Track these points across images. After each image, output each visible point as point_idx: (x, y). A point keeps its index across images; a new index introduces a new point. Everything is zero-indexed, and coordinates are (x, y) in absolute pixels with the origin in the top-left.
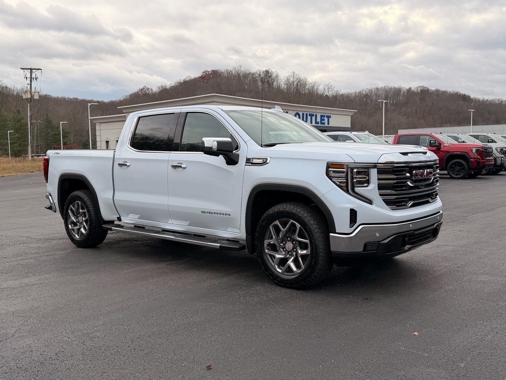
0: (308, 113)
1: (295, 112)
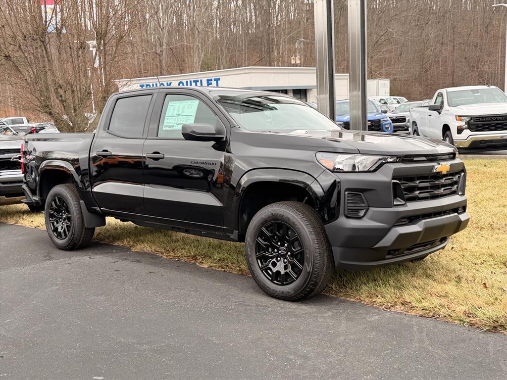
0: (192, 80)
1: (179, 81)
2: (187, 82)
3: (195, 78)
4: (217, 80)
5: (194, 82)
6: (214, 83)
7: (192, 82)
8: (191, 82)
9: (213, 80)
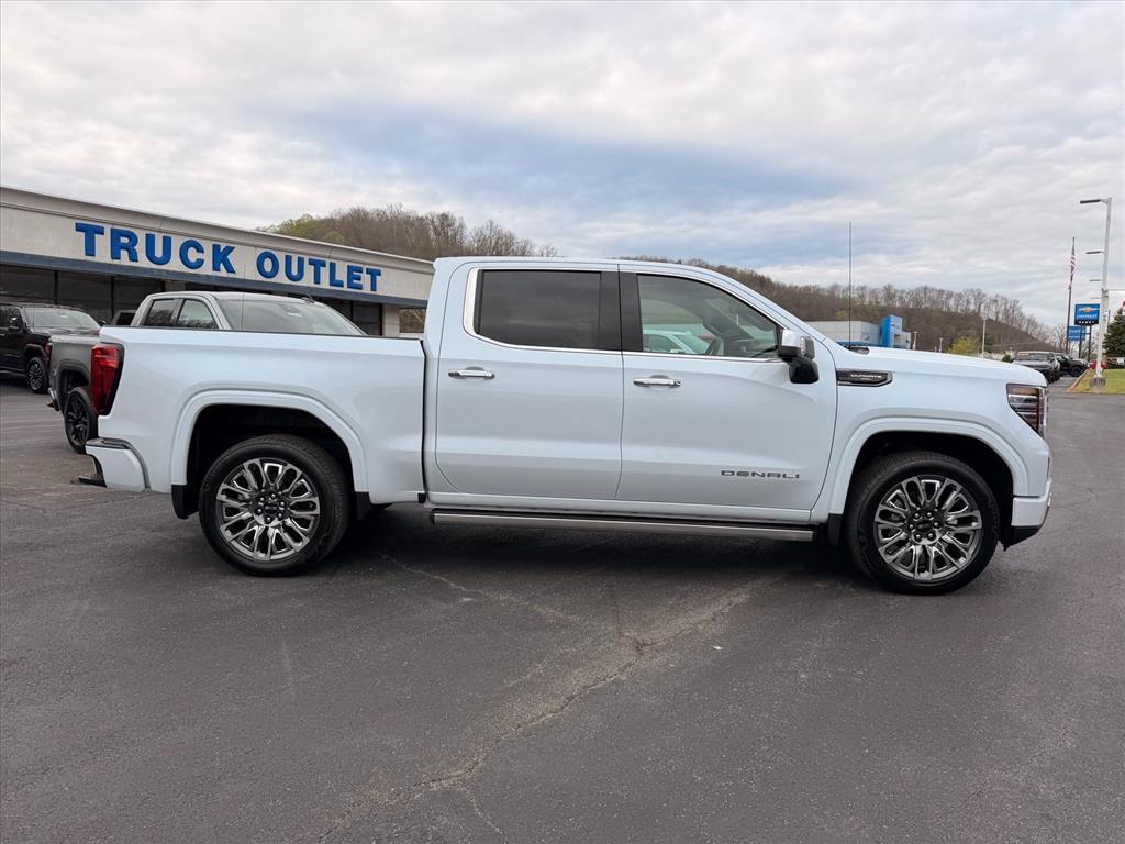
0: (307, 258)
1: (260, 251)
2: (288, 260)
3: (319, 254)
4: (374, 274)
5: (310, 264)
6: (366, 279)
7: (306, 262)
8: (301, 261)
9: (365, 271)
